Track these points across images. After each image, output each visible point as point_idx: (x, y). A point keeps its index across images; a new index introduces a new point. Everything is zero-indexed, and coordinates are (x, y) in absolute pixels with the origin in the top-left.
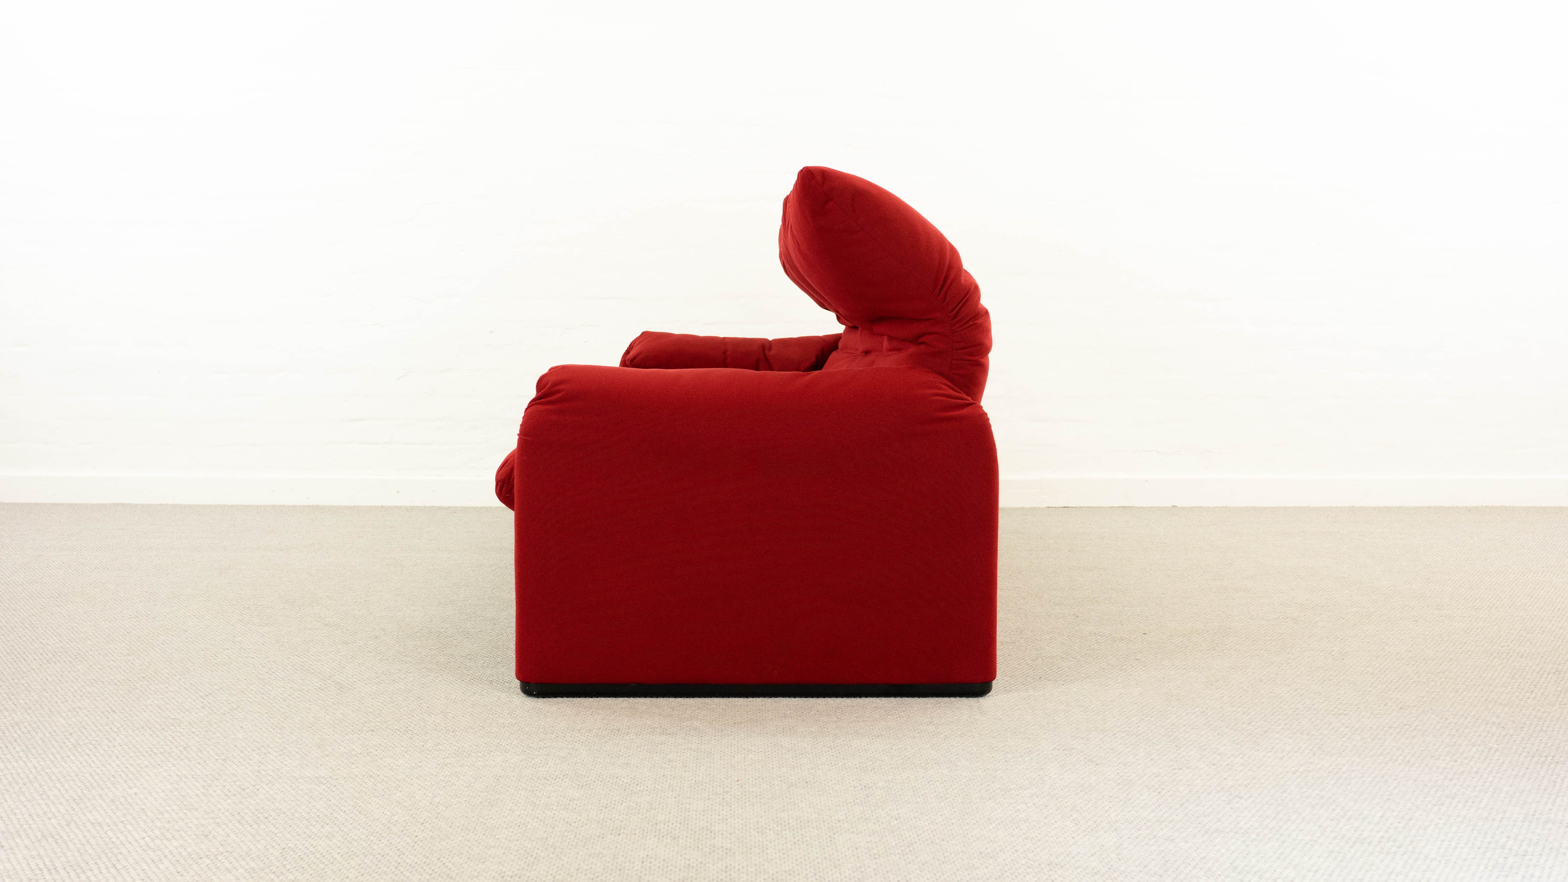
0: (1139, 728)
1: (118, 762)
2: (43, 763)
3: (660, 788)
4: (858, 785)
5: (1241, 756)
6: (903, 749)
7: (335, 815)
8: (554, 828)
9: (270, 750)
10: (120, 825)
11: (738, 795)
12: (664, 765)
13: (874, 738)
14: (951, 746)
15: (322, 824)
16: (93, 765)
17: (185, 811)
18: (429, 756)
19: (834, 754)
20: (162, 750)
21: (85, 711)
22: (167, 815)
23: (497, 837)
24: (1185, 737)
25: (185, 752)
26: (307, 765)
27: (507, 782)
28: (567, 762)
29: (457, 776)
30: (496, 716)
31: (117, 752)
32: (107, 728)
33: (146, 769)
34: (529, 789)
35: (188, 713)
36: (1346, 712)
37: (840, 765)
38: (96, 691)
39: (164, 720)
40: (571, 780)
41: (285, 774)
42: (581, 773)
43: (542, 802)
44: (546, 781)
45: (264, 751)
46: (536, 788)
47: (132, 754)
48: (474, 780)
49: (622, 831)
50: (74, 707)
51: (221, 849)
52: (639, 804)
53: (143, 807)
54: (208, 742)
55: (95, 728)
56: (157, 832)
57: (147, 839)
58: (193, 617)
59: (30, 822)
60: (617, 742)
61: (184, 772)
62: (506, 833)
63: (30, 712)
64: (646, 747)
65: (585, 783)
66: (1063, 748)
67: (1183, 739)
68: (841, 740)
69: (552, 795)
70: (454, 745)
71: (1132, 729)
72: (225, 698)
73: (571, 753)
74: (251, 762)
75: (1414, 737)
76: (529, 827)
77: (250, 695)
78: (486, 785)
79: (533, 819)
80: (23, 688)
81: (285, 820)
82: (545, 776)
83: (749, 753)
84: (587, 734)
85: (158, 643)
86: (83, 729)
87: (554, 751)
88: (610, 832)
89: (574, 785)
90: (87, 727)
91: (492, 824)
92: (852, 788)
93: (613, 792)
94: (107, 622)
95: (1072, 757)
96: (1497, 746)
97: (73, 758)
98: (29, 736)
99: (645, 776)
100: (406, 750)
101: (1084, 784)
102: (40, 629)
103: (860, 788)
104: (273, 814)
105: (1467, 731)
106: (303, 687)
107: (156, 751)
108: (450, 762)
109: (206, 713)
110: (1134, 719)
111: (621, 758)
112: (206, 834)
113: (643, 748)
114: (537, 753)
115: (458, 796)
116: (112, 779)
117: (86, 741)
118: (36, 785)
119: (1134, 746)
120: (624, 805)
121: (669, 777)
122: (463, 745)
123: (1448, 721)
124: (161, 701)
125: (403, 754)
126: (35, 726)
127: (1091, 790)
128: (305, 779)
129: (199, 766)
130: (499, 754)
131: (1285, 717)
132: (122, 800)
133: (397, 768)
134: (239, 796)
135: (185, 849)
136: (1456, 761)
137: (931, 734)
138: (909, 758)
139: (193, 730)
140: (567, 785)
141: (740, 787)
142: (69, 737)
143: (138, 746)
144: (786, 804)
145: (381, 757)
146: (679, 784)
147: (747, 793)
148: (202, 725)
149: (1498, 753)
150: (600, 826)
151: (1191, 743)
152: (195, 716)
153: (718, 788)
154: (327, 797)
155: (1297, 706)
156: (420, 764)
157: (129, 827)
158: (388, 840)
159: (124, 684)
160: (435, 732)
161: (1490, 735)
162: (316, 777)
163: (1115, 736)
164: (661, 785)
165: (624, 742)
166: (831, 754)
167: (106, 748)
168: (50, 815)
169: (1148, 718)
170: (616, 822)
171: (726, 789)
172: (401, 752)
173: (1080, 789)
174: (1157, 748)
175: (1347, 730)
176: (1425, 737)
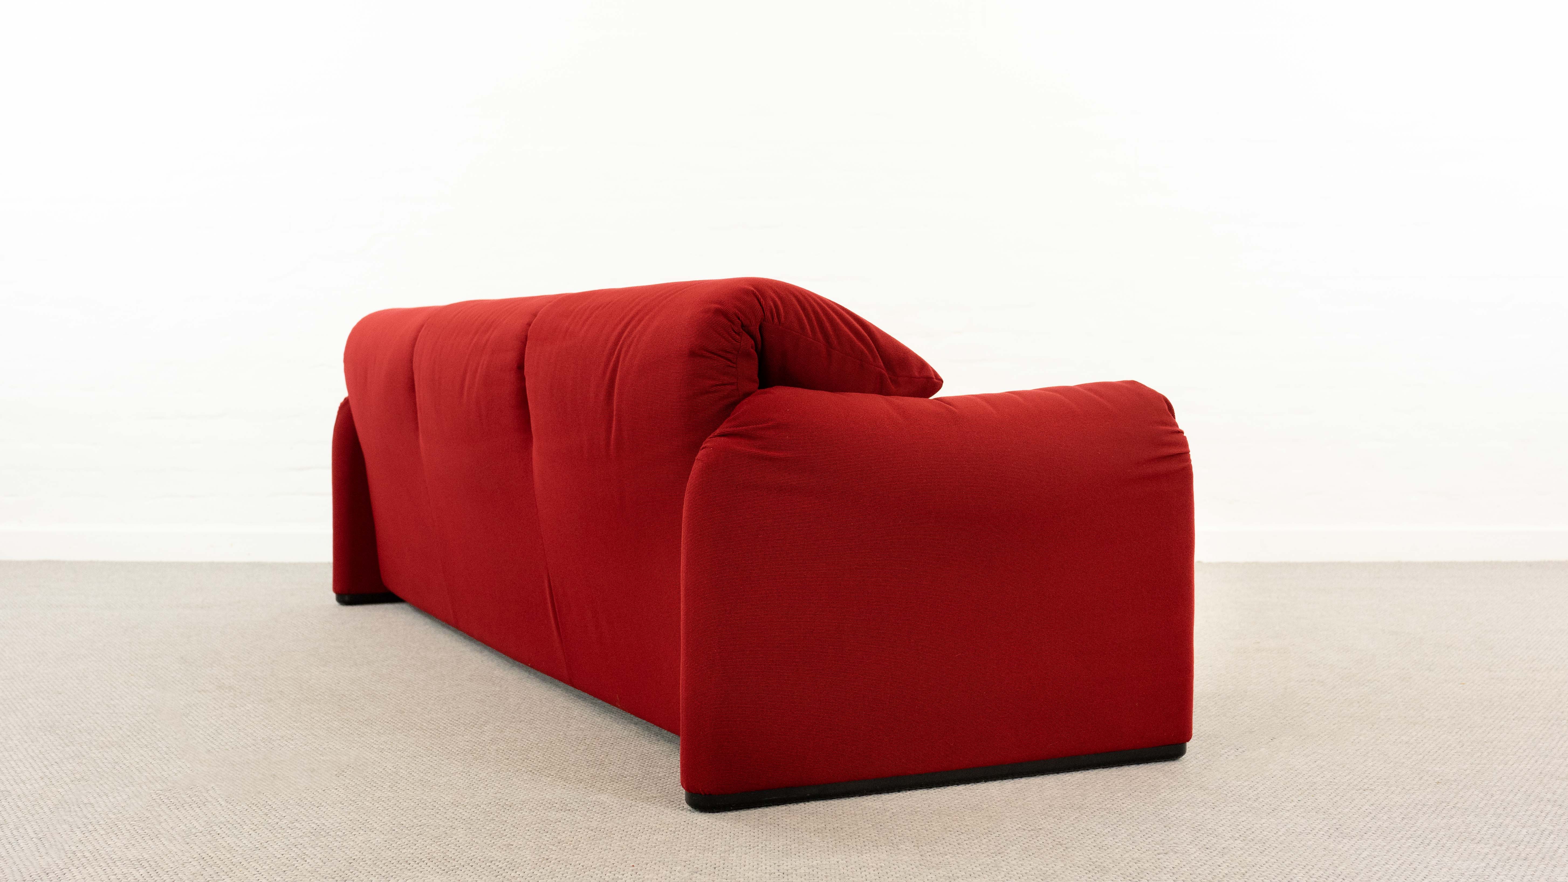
24: (1177, 816)
37: (759, 847)
71: (1115, 806)
75: (1452, 817)
99: (525, 859)
101: (1047, 871)
110: (1119, 795)
127: (1054, 878)
151: (1183, 823)
161: (1544, 814)
169: (1136, 793)
173: (1042, 878)
174: (1142, 828)
175: (1373, 807)
176: (1466, 816)
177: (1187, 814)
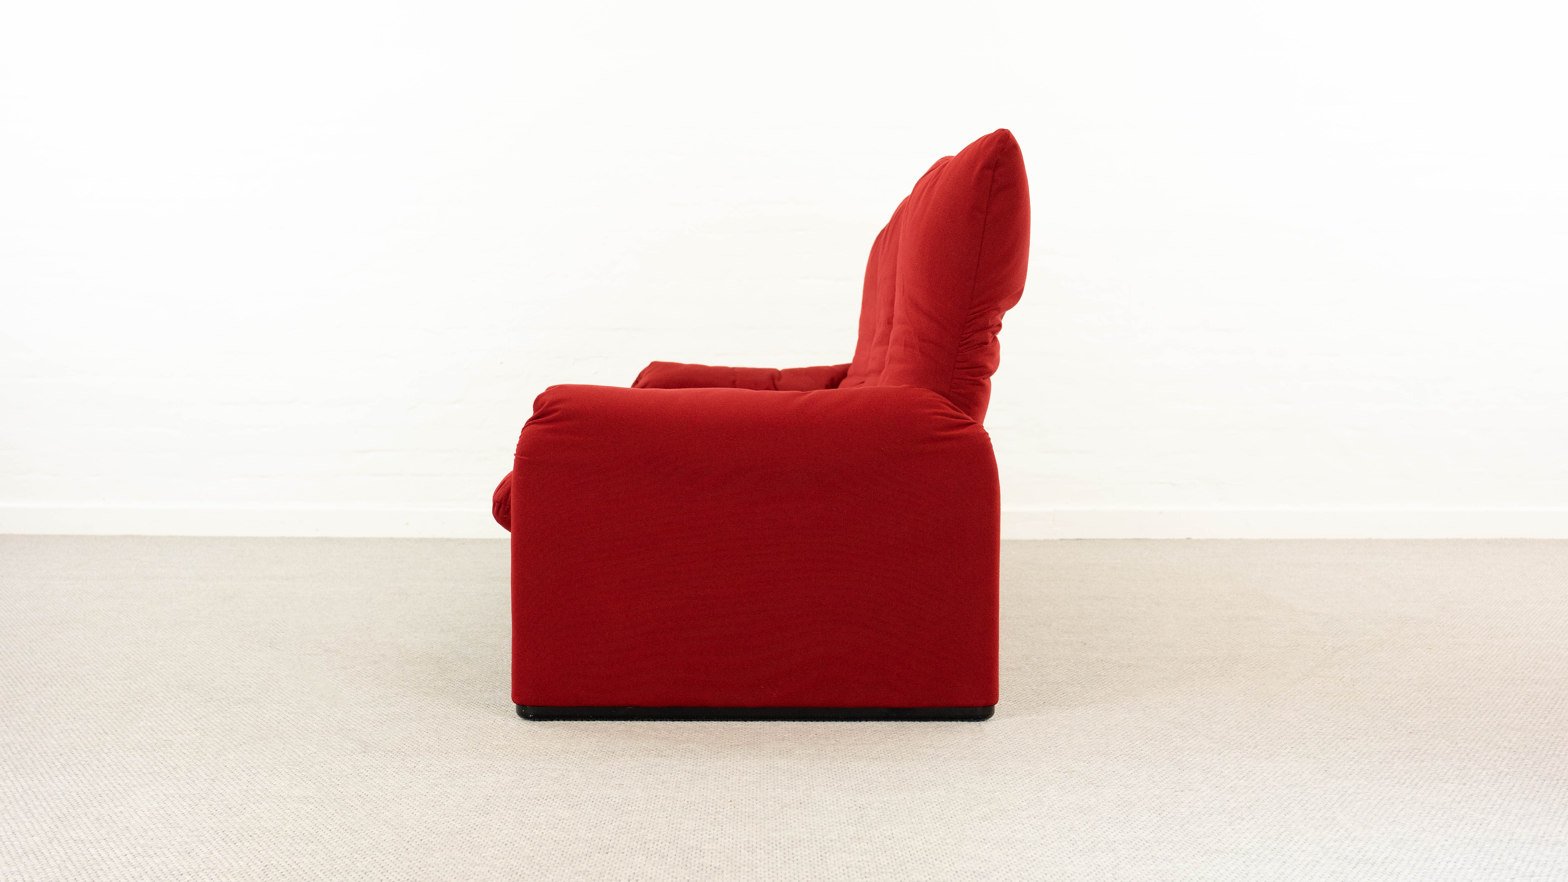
0: (1142, 752)
1: (106, 782)
2: (30, 782)
3: (652, 808)
4: (853, 806)
5: (1245, 778)
6: (901, 772)
7: (321, 833)
8: (541, 846)
9: (260, 770)
10: (103, 843)
11: (731, 815)
12: (657, 786)
13: (871, 760)
14: (950, 768)
15: (306, 842)
16: (80, 784)
17: (169, 829)
18: (420, 777)
19: (830, 776)
20: (151, 771)
21: (77, 732)
22: (150, 833)
23: (483, 855)
24: (1188, 760)
25: (174, 773)
26: (296, 785)
27: (497, 802)
28: (559, 783)
29: (447, 796)
30: (491, 738)
31: (106, 772)
32: (98, 749)
33: (133, 789)
34: (519, 808)
35: (180, 735)
36: (1355, 737)
37: (836, 786)
38: (90, 713)
39: (155, 741)
40: (562, 800)
41: (273, 794)
42: (572, 793)
43: (531, 821)
44: (537, 801)
45: (254, 771)
46: (526, 808)
47: (121, 774)
48: (463, 800)
49: (610, 850)
50: (66, 728)
51: (203, 866)
52: (629, 824)
53: (128, 825)
54: (198, 763)
55: (86, 749)
56: (139, 849)
57: (129, 856)
58: (193, 643)
59: (13, 839)
60: (611, 763)
61: (172, 792)
62: (493, 852)
63: (22, 733)
64: (640, 768)
65: (576, 804)
66: (1064, 771)
67: (1186, 762)
68: (839, 762)
69: (541, 814)
70: (446, 766)
71: (1135, 752)
72: (218, 721)
73: (564, 774)
74: (240, 782)
75: (1423, 761)
76: (516, 845)
77: (244, 718)
78: (476, 805)
79: (521, 838)
80: (17, 710)
81: (270, 838)
82: (535, 796)
83: (744, 774)
84: (581, 756)
85: (156, 667)
86: (74, 750)
87: (546, 772)
88: (598, 851)
89: (565, 805)
90: (78, 748)
91: (479, 842)
92: (847, 809)
93: (604, 812)
94: (107, 648)
95: (1072, 779)
96: (1508, 770)
97: (61, 778)
98: (19, 756)
99: (637, 796)
100: (397, 771)
101: (1083, 805)
102: (39, 654)
103: (855, 808)
104: (257, 832)
105: (1477, 755)
106: (298, 710)
107: (145, 771)
108: (440, 782)
109: (198, 734)
110: (1137, 743)
111: (614, 779)
112: (188, 852)
113: (636, 769)
114: (529, 774)
115: (447, 815)
116: (99, 798)
117: (76, 761)
118: (22, 803)
119: (1136, 769)
120: (613, 824)
121: (661, 798)
122: (455, 766)
123: (1459, 746)
124: (154, 723)
125: (394, 775)
126: (26, 747)
127: (1090, 811)
128: (293, 799)
129: (188, 786)
130: (491, 774)
131: (1292, 741)
132: (107, 818)
133: (387, 788)
134: (225, 815)
135: (166, 865)
136: (1465, 784)
137: (930, 757)
138: (906, 780)
139: (184, 751)
140: (557, 804)
141: (732, 807)
142: (59, 757)
143: (127, 766)
144: (778, 824)
145: (371, 777)
146: (671, 804)
147: (739, 814)
148: (194, 747)
149: (1508, 777)
150: (588, 845)
151: (1194, 766)
152: (188, 737)
153: (711, 808)
154: (314, 816)
155: (1305, 731)
156: (410, 785)
157: (112, 844)
158: (372, 858)
159: (118, 706)
160: (428, 753)
161: (1501, 759)
162: (304, 797)
163: (1118, 759)
164: (653, 805)
165: (618, 763)
166: (827, 775)
167: (95, 768)
168: (33, 832)
169: (1152, 742)
170: (604, 841)
171: (718, 809)
172: (392, 773)
173: (1079, 810)
174: (1159, 771)
175: (1355, 753)
176: (1435, 761)
177: (1197, 759)
